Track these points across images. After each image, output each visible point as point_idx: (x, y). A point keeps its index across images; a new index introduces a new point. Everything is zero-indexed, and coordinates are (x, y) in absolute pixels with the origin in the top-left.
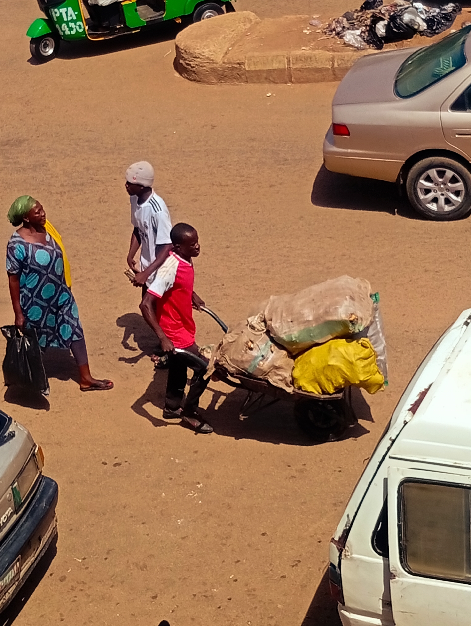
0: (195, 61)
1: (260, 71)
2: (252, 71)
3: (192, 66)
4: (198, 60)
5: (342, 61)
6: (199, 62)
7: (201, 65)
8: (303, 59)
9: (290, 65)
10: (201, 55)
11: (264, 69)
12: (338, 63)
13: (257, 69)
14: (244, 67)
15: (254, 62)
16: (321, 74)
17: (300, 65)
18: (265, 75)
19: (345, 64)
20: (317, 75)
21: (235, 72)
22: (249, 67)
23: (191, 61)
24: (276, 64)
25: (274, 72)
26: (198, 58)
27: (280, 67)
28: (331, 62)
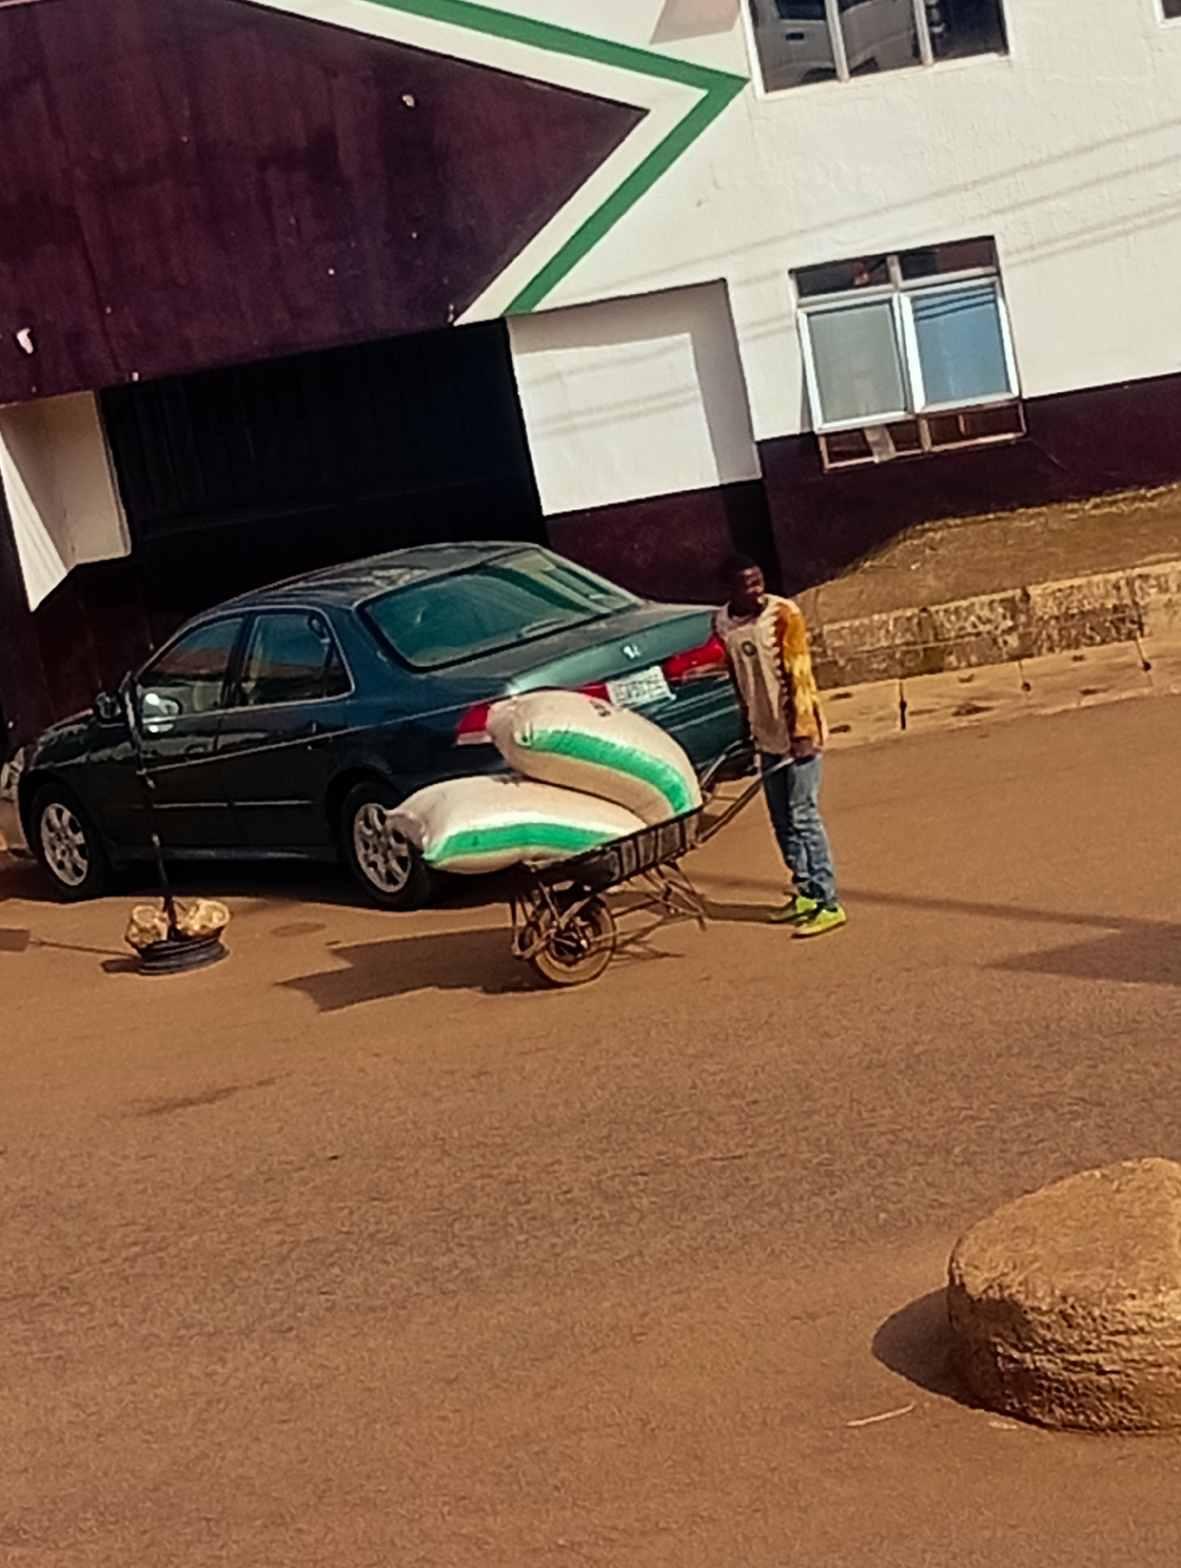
0: (1116, 1344)
3: (1107, 1368)
4: (1137, 1340)
6: (1141, 1347)
7: (1150, 1358)
10: (1149, 1316)
23: (1101, 1350)
26: (1135, 1333)
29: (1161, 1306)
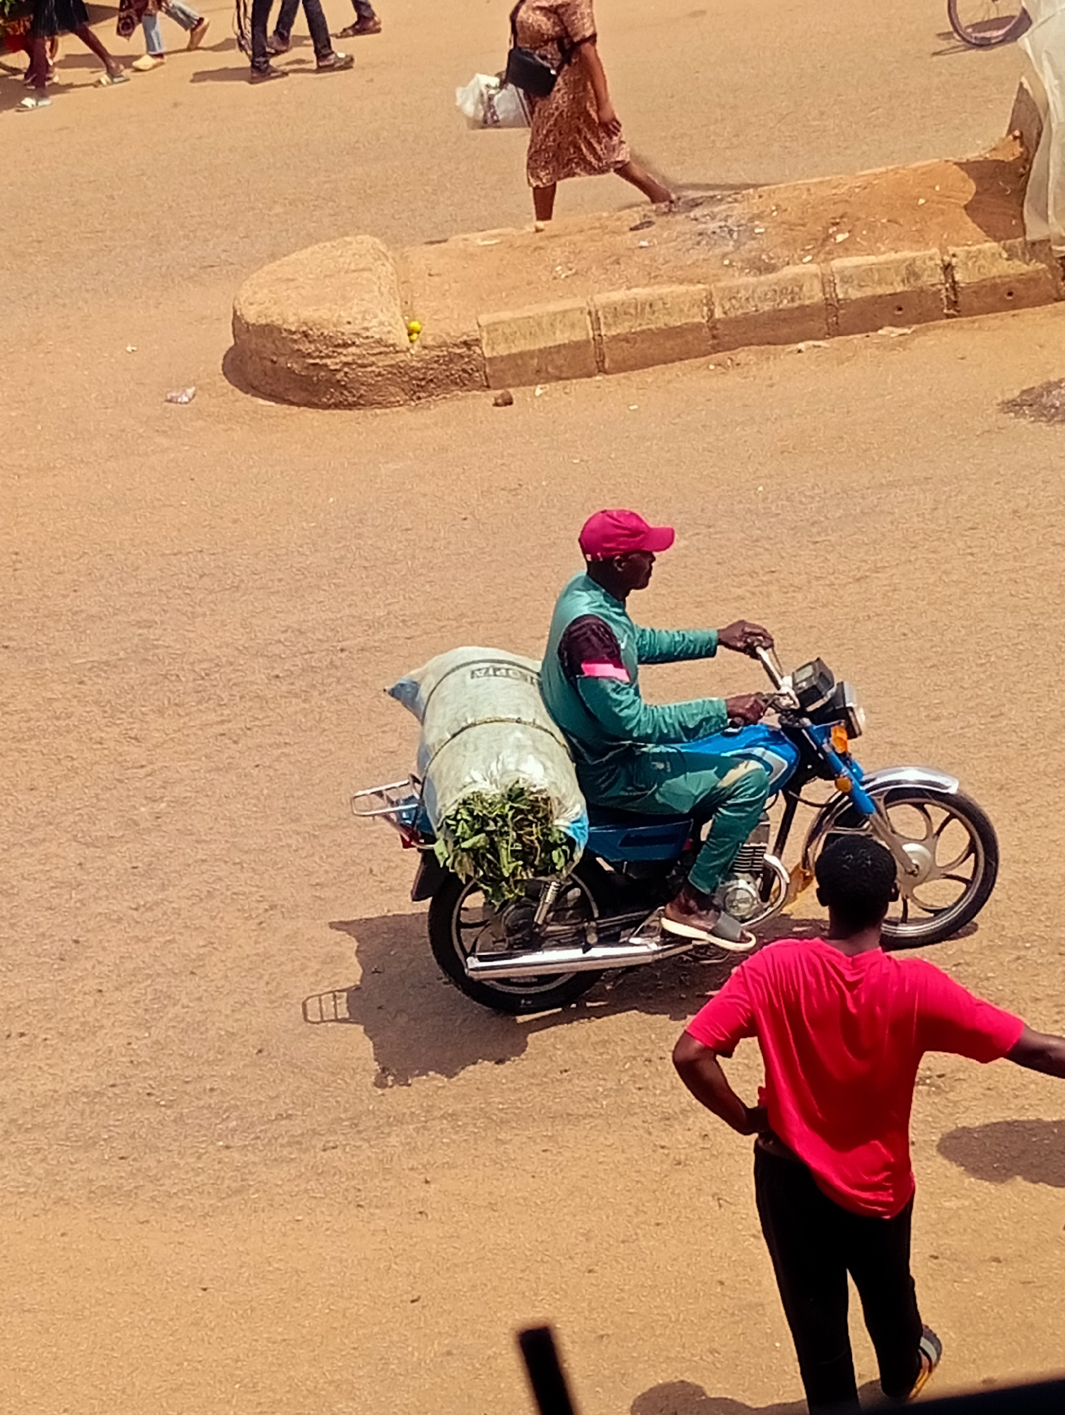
1: (521, 354)
2: (502, 358)
5: (734, 301)
8: (632, 311)
9: (599, 329)
11: (532, 348)
12: (722, 306)
13: (514, 350)
14: (478, 351)
15: (504, 333)
16: (679, 341)
17: (627, 324)
18: (534, 362)
20: (669, 344)
21: (455, 368)
22: (493, 349)
24: (563, 332)
25: (558, 352)
26: (350, 346)
27: (574, 339)
28: (706, 309)
29: (367, 329)
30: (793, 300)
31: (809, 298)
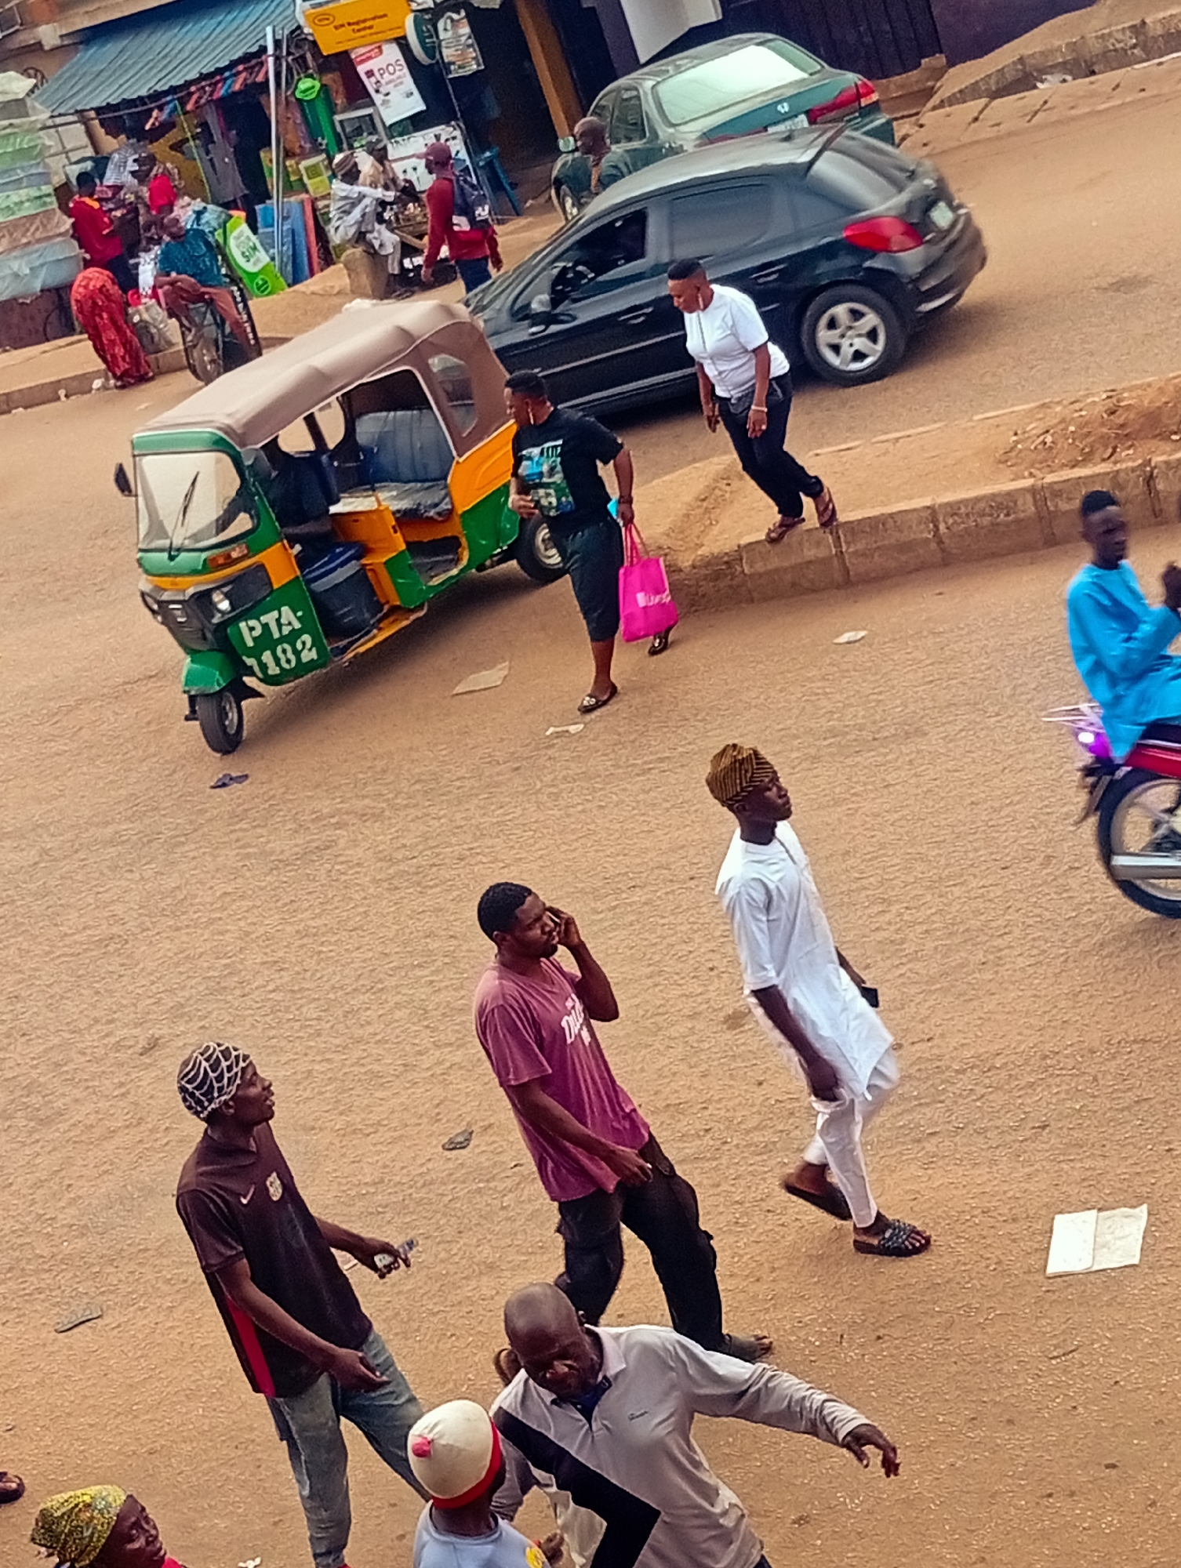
1: (776, 570)
2: (761, 575)
5: (956, 518)
8: (868, 529)
9: (841, 546)
11: (786, 564)
12: (946, 523)
13: (770, 567)
14: (739, 569)
15: (760, 553)
16: (912, 554)
17: (864, 541)
18: (788, 577)
19: (963, 523)
20: (903, 558)
21: (723, 584)
22: (751, 567)
24: (809, 550)
25: (808, 568)
27: (820, 555)
28: (931, 525)
30: (1008, 515)
31: (1023, 511)
